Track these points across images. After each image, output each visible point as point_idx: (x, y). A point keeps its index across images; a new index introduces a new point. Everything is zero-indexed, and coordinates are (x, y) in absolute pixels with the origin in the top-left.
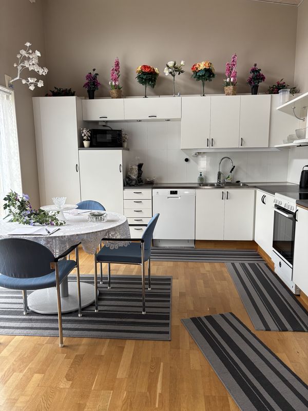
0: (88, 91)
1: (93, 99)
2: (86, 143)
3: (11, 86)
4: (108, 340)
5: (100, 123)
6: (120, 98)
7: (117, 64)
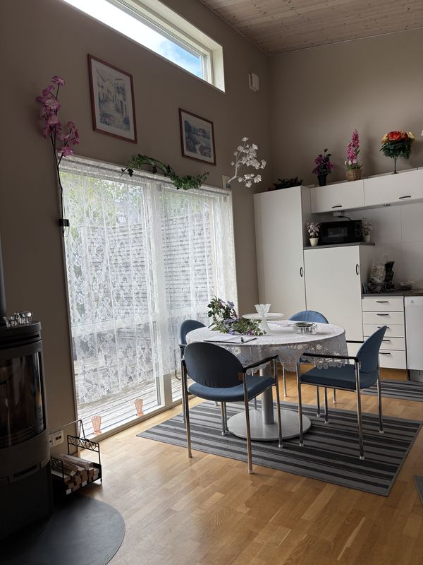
0: (318, 177)
1: (325, 185)
2: (313, 241)
3: (229, 187)
4: (305, 478)
5: (335, 215)
6: (360, 179)
7: (356, 138)
